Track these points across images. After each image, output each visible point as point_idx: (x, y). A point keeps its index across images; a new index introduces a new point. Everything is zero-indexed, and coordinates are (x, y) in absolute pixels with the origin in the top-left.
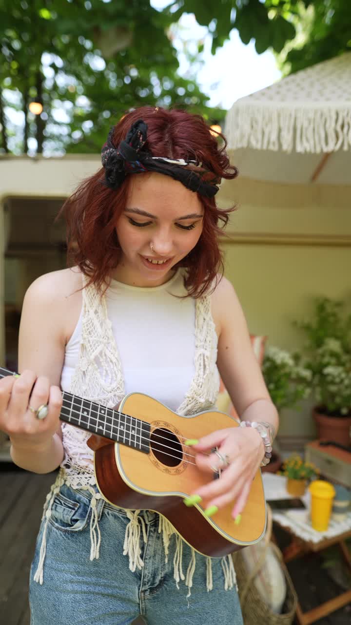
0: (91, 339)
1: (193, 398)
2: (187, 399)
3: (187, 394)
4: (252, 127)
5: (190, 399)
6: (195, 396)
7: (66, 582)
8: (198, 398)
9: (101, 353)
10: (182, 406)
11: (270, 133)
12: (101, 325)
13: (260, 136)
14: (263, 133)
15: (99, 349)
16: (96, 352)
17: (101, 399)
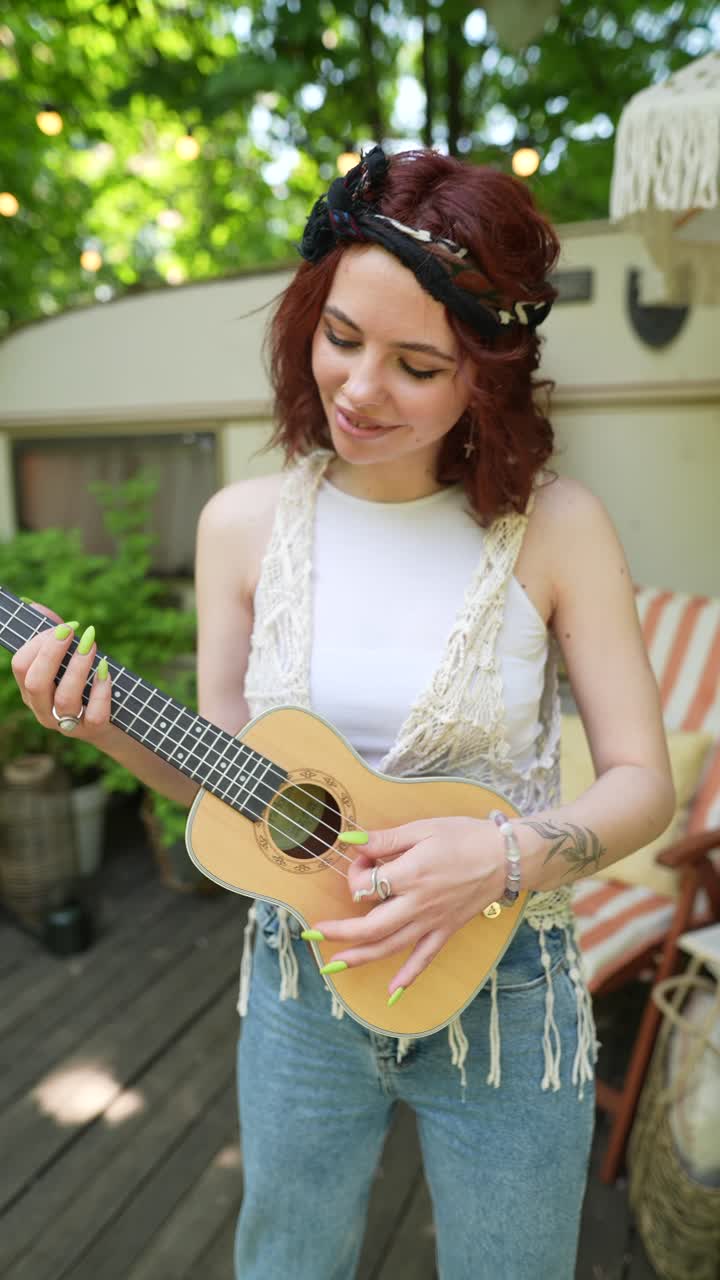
0: (270, 592)
1: (425, 712)
2: (413, 714)
3: (415, 704)
4: (659, 159)
5: (420, 714)
6: (431, 709)
7: (270, 1013)
8: (437, 714)
9: (281, 616)
10: (405, 726)
11: (699, 169)
12: (294, 570)
13: (674, 179)
14: (683, 172)
15: (280, 608)
16: (273, 615)
17: (275, 697)
